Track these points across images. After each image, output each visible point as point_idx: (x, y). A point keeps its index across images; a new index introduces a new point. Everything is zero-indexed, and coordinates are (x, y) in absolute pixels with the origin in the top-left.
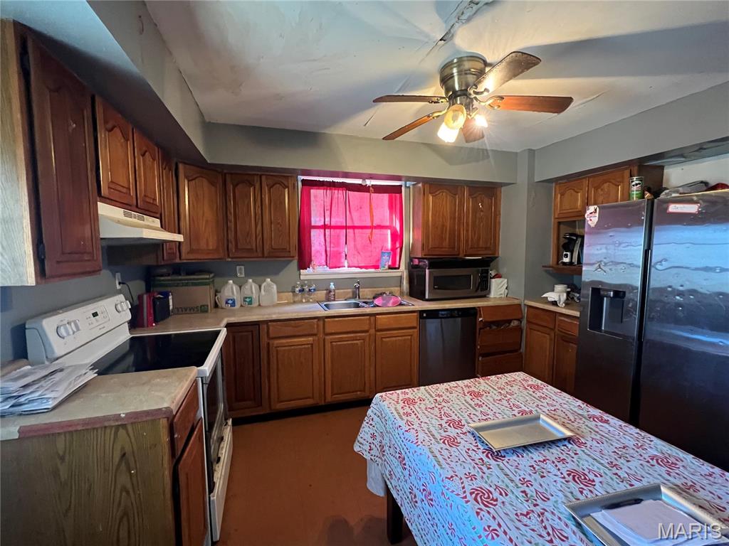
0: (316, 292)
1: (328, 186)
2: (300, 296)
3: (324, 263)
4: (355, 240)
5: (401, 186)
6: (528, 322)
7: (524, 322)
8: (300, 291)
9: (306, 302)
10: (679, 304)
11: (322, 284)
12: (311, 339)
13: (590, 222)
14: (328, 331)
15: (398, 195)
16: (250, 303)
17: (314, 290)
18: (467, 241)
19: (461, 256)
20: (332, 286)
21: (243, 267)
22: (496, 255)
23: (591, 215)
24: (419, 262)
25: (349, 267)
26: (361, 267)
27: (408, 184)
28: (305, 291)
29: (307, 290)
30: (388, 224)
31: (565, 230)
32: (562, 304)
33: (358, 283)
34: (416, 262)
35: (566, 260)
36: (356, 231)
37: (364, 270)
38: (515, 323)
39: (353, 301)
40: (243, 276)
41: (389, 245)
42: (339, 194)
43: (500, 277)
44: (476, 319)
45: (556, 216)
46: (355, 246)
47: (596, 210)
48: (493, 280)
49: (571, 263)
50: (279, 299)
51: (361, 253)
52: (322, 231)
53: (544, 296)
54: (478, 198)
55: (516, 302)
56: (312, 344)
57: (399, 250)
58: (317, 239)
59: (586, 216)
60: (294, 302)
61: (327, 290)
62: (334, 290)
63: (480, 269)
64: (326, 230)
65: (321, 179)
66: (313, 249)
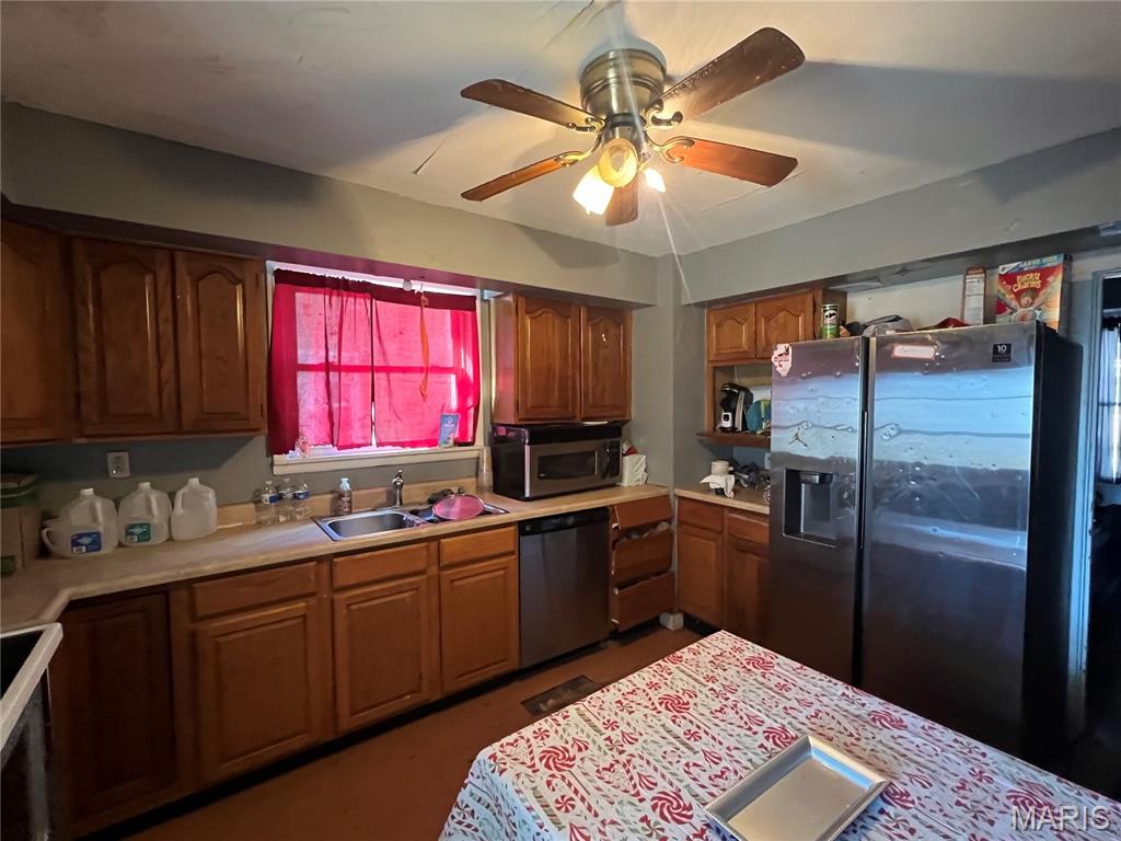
0: (311, 498)
1: (333, 288)
2: (273, 510)
3: (328, 440)
4: (390, 394)
5: (474, 298)
6: (681, 522)
7: (675, 522)
8: (272, 500)
9: (287, 521)
10: (915, 494)
11: (323, 481)
12: (302, 604)
13: (779, 369)
14: (340, 581)
15: (469, 313)
16: (146, 536)
17: (307, 495)
18: (586, 395)
19: (578, 420)
20: (345, 485)
21: (125, 455)
22: (628, 418)
23: (780, 358)
24: (507, 432)
25: (380, 444)
26: (403, 445)
27: (488, 294)
28: (284, 500)
29: (290, 495)
30: (450, 364)
31: (722, 380)
32: (729, 493)
33: (400, 475)
34: (502, 431)
35: (727, 424)
36: (394, 376)
37: (409, 450)
38: (663, 526)
39: (388, 511)
40: (127, 474)
41: (454, 403)
42: (357, 306)
43: (635, 452)
44: (608, 526)
45: (711, 359)
46: (390, 404)
47: (787, 350)
48: (627, 458)
49: (733, 428)
50: (222, 519)
51: (402, 417)
52: (322, 375)
53: (705, 481)
54: (601, 326)
55: (663, 491)
56: (304, 616)
57: (472, 410)
58: (309, 391)
59: (773, 359)
60: (260, 525)
61: (332, 492)
62: (349, 492)
63: (608, 441)
64: (331, 374)
65: (319, 272)
66: (302, 411)
